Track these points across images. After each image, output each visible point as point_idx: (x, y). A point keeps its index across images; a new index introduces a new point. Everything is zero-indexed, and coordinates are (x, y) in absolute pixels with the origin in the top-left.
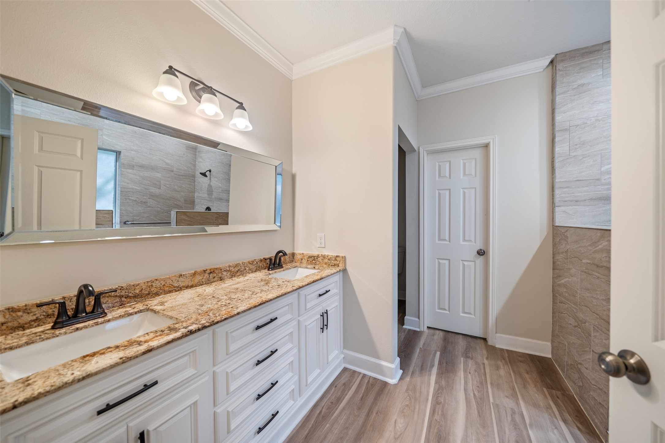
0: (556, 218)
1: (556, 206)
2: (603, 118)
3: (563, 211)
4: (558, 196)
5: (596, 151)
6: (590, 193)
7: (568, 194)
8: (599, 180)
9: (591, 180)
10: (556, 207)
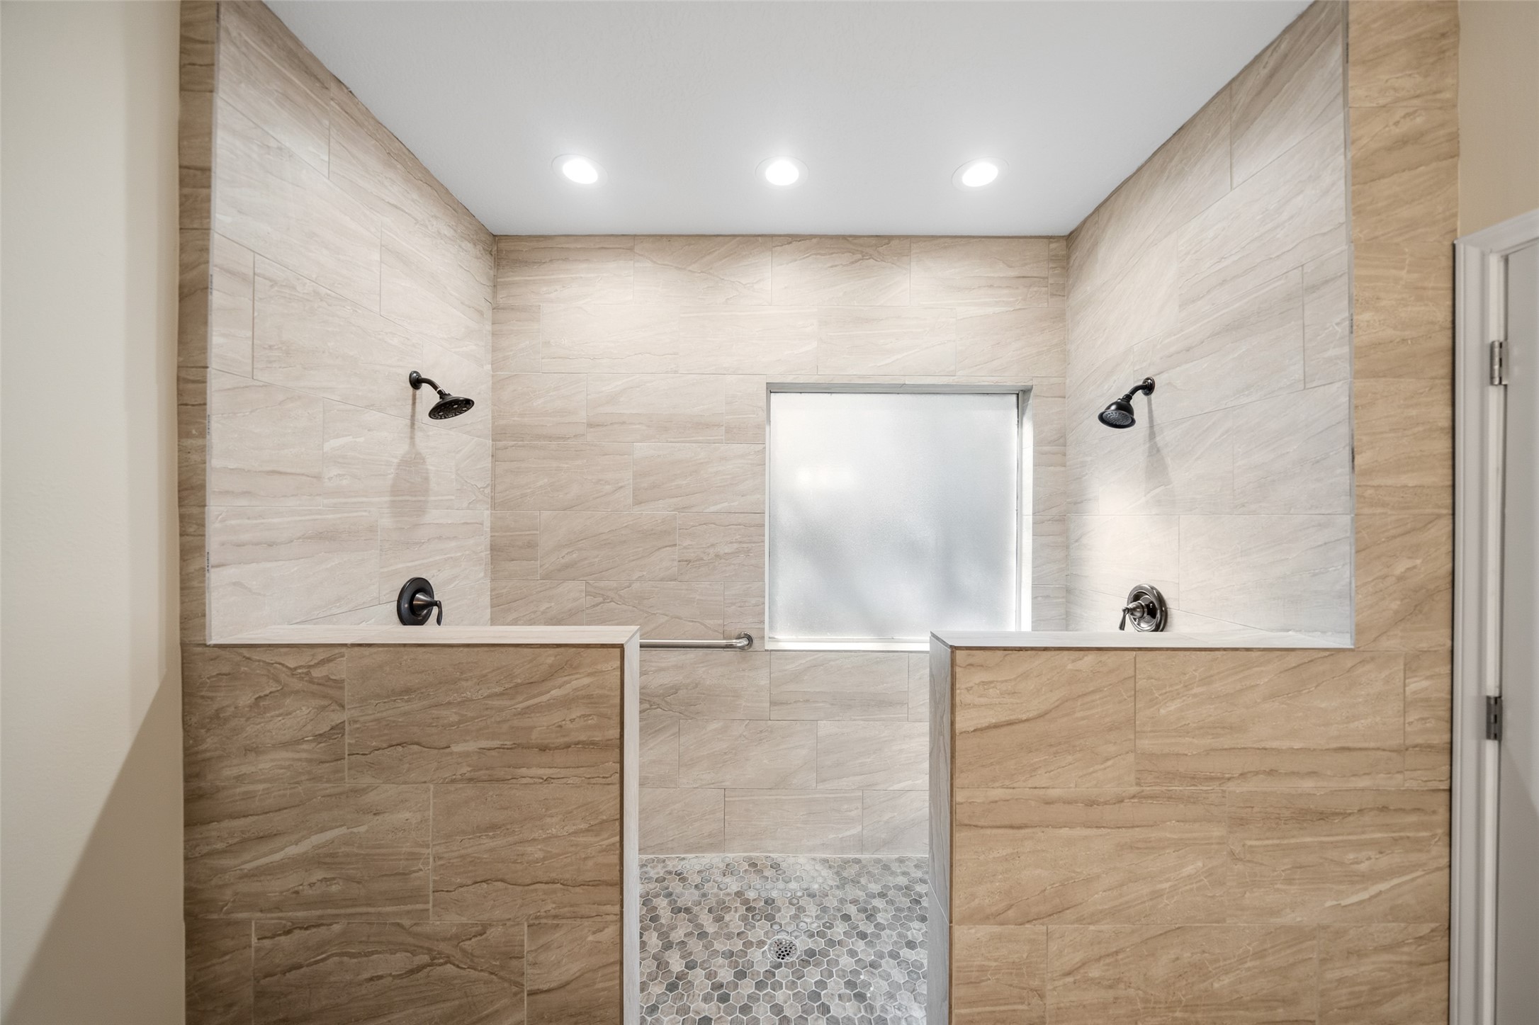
0: (214, 612)
1: (212, 567)
2: (328, 295)
3: (235, 584)
4: (217, 525)
5: (313, 388)
6: (303, 518)
7: (249, 518)
8: (318, 477)
9: (303, 475)
10: (212, 570)
